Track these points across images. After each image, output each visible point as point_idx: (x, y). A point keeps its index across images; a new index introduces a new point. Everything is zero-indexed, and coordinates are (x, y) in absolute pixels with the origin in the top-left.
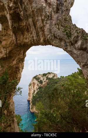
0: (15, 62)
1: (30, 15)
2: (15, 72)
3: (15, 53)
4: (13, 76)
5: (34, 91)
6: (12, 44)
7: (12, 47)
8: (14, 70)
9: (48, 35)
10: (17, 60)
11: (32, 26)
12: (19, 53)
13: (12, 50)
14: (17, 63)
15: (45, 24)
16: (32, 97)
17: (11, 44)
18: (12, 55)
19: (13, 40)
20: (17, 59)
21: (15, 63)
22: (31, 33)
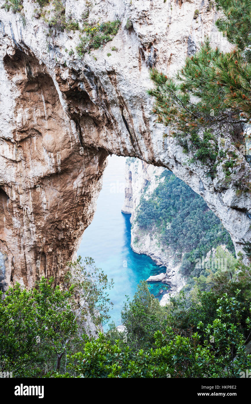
0: (78, 183)
1: (113, 102)
2: (79, 205)
3: (79, 161)
4: (74, 213)
5: (147, 183)
6: (69, 142)
7: (69, 148)
8: (77, 200)
9: (160, 153)
10: (83, 178)
11: (121, 121)
12: (89, 161)
13: (70, 155)
14: (85, 186)
15: (151, 128)
16: (138, 202)
17: (67, 142)
18: (70, 166)
19: (72, 133)
20: (83, 176)
21: (80, 185)
22: (119, 135)
